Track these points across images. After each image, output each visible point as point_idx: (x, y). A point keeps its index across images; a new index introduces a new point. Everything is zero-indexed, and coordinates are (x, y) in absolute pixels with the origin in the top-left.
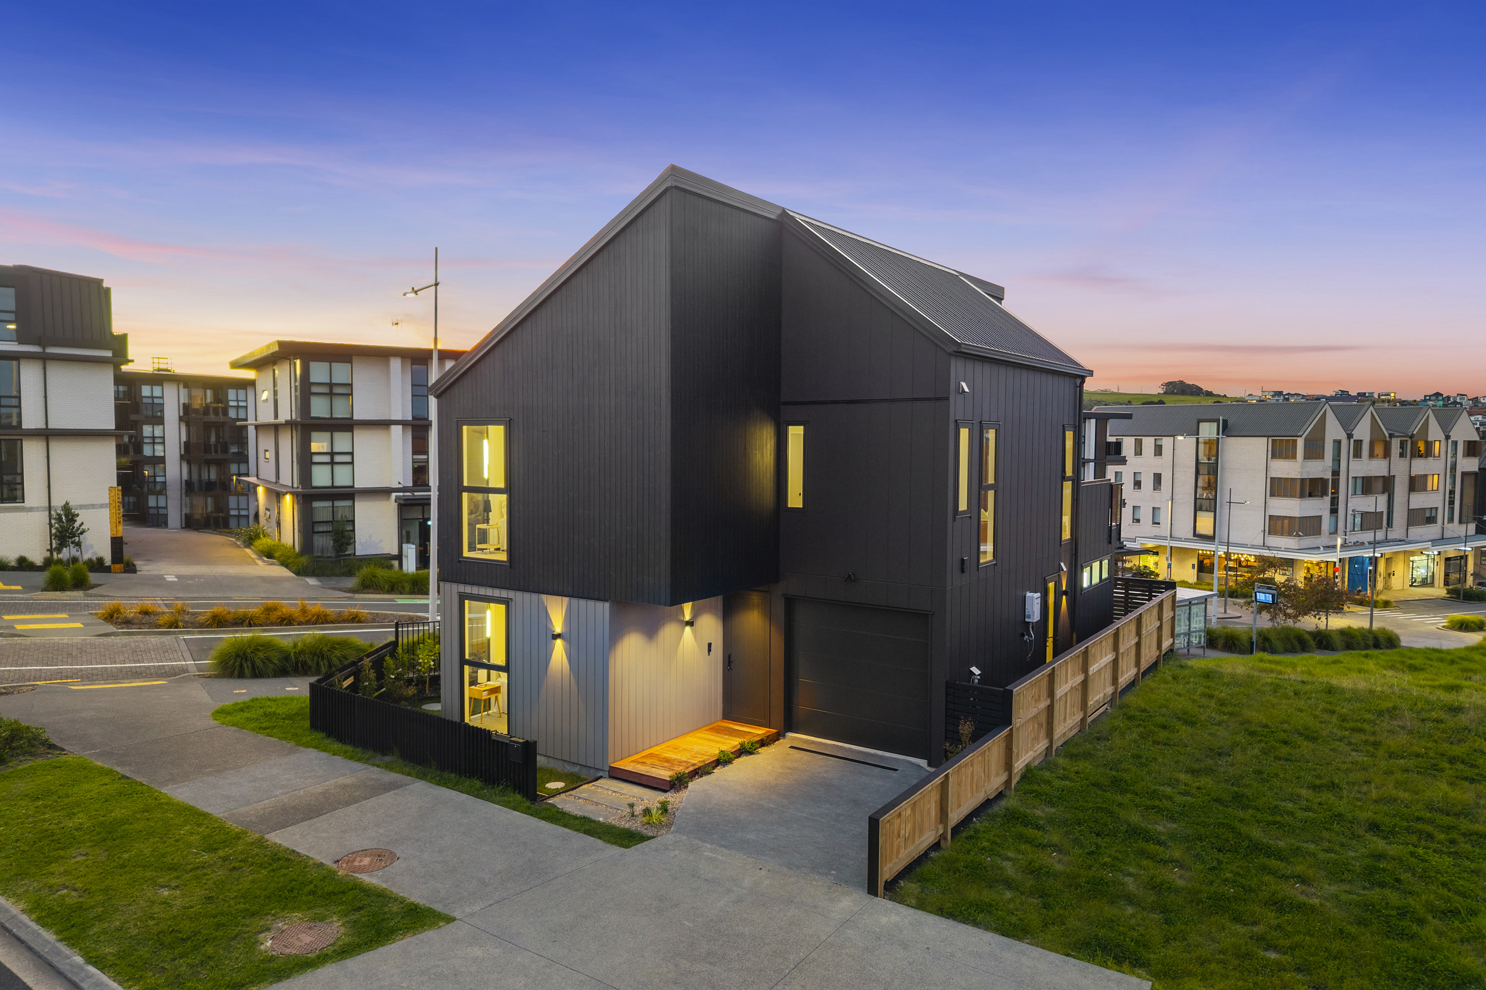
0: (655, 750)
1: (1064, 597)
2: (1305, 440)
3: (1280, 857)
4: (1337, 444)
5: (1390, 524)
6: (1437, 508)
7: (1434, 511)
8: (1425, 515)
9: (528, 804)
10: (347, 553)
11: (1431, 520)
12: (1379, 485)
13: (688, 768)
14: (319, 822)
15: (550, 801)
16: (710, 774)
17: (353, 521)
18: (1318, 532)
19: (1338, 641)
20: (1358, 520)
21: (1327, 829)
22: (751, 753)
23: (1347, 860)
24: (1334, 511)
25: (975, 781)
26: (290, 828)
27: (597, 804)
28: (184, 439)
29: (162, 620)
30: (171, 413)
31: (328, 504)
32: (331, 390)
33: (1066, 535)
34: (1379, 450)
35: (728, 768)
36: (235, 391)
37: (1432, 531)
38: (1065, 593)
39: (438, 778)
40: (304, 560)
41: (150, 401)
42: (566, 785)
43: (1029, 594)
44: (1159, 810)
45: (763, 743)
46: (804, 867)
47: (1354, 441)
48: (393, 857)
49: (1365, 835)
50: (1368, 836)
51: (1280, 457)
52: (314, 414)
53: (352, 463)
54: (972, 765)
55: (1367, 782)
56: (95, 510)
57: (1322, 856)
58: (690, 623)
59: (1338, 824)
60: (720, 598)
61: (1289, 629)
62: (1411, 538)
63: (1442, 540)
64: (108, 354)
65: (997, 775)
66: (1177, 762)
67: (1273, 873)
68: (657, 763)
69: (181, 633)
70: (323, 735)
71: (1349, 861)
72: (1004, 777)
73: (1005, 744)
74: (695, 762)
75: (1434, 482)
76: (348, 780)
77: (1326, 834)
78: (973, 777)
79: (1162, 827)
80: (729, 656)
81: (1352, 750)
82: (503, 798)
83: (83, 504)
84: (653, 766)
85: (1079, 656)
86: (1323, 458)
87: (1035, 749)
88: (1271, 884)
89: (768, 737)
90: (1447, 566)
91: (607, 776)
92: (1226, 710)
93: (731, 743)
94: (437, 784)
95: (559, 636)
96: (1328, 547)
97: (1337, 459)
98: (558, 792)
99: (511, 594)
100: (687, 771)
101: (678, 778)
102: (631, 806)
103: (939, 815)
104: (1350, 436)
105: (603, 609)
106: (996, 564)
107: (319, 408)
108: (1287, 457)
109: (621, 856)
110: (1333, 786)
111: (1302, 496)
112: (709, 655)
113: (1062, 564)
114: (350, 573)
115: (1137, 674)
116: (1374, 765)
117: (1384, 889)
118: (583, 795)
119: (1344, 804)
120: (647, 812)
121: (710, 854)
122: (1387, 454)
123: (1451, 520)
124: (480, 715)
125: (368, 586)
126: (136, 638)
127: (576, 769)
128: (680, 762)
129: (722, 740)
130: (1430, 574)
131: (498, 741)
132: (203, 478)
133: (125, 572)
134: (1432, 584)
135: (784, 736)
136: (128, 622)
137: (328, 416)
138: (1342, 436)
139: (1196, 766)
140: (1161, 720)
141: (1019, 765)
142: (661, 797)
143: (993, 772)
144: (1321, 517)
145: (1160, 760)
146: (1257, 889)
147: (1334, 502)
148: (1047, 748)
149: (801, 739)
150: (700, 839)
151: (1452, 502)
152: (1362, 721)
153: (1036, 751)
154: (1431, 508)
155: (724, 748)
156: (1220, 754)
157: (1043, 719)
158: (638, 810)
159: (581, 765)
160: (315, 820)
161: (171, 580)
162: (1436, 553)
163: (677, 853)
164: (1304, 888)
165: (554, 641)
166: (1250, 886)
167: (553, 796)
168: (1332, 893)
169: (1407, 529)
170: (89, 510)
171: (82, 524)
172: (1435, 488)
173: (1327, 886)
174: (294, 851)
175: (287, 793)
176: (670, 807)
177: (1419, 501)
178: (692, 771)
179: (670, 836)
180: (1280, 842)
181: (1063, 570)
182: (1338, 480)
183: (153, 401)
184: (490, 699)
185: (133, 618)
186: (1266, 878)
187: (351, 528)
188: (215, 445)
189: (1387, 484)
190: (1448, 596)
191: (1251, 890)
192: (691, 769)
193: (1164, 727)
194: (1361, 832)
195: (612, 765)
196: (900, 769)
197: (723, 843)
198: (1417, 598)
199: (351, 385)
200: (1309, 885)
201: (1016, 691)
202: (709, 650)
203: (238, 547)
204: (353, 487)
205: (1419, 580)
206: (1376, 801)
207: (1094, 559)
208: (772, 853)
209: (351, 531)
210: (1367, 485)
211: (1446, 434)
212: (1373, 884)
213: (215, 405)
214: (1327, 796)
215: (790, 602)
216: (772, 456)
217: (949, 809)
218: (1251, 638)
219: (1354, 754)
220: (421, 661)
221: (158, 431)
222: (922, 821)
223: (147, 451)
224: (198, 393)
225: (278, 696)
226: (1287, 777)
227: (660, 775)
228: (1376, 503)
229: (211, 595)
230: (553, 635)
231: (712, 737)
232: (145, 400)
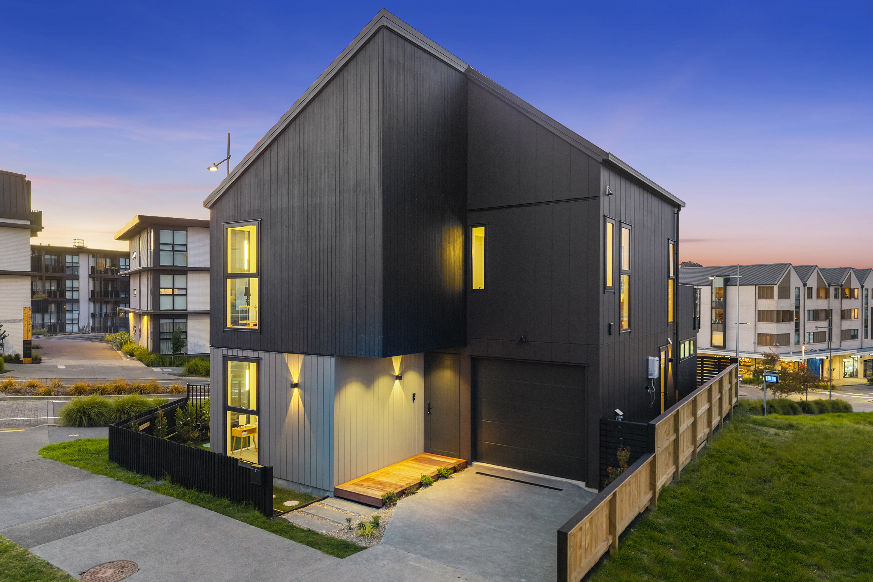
0: (371, 475)
1: (670, 363)
2: (779, 287)
3: (804, 552)
4: (797, 290)
5: (830, 339)
6: (858, 330)
7: (856, 331)
8: (851, 333)
9: (264, 519)
10: (182, 352)
11: (855, 337)
12: (823, 315)
13: (396, 489)
14: (81, 537)
15: (284, 517)
16: (414, 493)
17: (186, 332)
18: (788, 343)
19: (815, 408)
20: (811, 337)
21: (830, 533)
22: (446, 478)
23: (843, 553)
24: (797, 330)
25: (631, 498)
26: (54, 542)
27: (322, 518)
28: (91, 288)
29: (40, 390)
30: (84, 272)
31: (170, 321)
32: (173, 248)
33: (670, 319)
34: (822, 293)
35: (429, 489)
36: (124, 259)
37: (856, 343)
38: (671, 360)
39: (194, 498)
40: (153, 356)
41: (71, 265)
42: (300, 503)
43: (650, 358)
44: (732, 519)
45: (455, 470)
46: (497, 575)
47: (808, 288)
48: (135, 568)
49: (853, 537)
50: (855, 537)
51: (764, 297)
52: (162, 263)
53: (186, 295)
54: (629, 485)
55: (852, 500)
56: (16, 323)
57: (829, 551)
58: (399, 378)
59: (837, 529)
60: (422, 354)
61: (786, 401)
62: (842, 348)
63: (861, 349)
64: (28, 223)
65: (645, 493)
66: (740, 486)
67: (800, 562)
68: (372, 485)
69: (52, 398)
70: (116, 465)
71: (845, 554)
72: (650, 495)
73: (649, 469)
74: (403, 484)
75: (855, 314)
76: (120, 500)
77: (831, 536)
78: (630, 495)
79: (734, 531)
80: (429, 404)
81: (843, 478)
82: (244, 514)
83: (7, 319)
84: (369, 487)
85: (690, 404)
86: (790, 298)
87: (668, 473)
88: (800, 570)
89: (459, 465)
90: (865, 365)
91: (333, 496)
92: (767, 451)
93: (430, 470)
94: (192, 503)
95: (295, 386)
96: (795, 353)
97: (798, 299)
98: (293, 509)
99: (261, 354)
100: (396, 492)
101: (388, 497)
102: (349, 520)
103: (609, 526)
104: (805, 285)
105: (330, 362)
106: (630, 332)
107: (165, 260)
108: (767, 297)
109: (337, 565)
110: (832, 503)
111: (778, 321)
112: (414, 402)
113: (669, 339)
114: (181, 365)
115: (721, 420)
116: (856, 488)
117: (866, 573)
118: (312, 511)
119: (839, 515)
120: (361, 526)
121: (415, 564)
122: (827, 296)
123: (866, 337)
124: (240, 450)
125: (191, 372)
126: (18, 402)
127: (309, 490)
128: (391, 485)
129: (424, 467)
130: (855, 370)
131: (243, 467)
132: (103, 311)
133: (33, 363)
134: (856, 376)
135: (471, 465)
136: (17, 392)
137: (171, 264)
138: (801, 285)
139: (751, 489)
140: (729, 457)
141: (659, 485)
142: (375, 512)
143: (643, 491)
144: (789, 334)
145: (730, 485)
146: (792, 573)
147: (797, 325)
148: (674, 473)
149: (484, 467)
150: (406, 550)
151: (866, 326)
152: (847, 458)
153: (668, 474)
154: (854, 330)
155: (426, 473)
156: (765, 481)
157: (671, 450)
158: (355, 524)
159: (312, 487)
160: (79, 535)
161: (61, 368)
162: (859, 357)
163: (385, 562)
164: (819, 572)
165: (293, 390)
166: (787, 572)
167: (287, 512)
168: (836, 576)
169: (841, 342)
170: (11, 324)
171: (5, 331)
172: (856, 317)
173: (833, 572)
174: (48, 563)
175: (66, 511)
176: (380, 522)
177: (847, 325)
178: (400, 492)
179: (380, 547)
180: (803, 541)
181: (670, 343)
182: (799, 311)
183: (73, 265)
184: (249, 437)
185: (21, 389)
186: (797, 566)
187: (185, 337)
188: (111, 293)
189: (828, 314)
190: (869, 383)
191: (788, 574)
192: (400, 490)
193: (731, 462)
194: (850, 534)
195: (337, 487)
196: (564, 489)
197: (425, 553)
198: (850, 384)
199: (186, 245)
200: (822, 571)
201: (658, 425)
202: (414, 399)
203: (114, 350)
204: (186, 310)
205: (849, 373)
206: (858, 513)
207: (686, 339)
208: (468, 562)
209: (184, 338)
210: (816, 315)
211: (862, 284)
212: (860, 570)
213: (111, 268)
214: (829, 510)
215: (475, 361)
216: (461, 250)
217: (617, 522)
218: (762, 406)
219: (844, 481)
220: (204, 412)
221: (76, 283)
222: (597, 532)
223: (68, 295)
224: (101, 261)
225: (97, 438)
226: (805, 496)
227: (374, 495)
228: (823, 325)
229: (85, 377)
230: (292, 384)
231: (416, 466)
232: (67, 265)
